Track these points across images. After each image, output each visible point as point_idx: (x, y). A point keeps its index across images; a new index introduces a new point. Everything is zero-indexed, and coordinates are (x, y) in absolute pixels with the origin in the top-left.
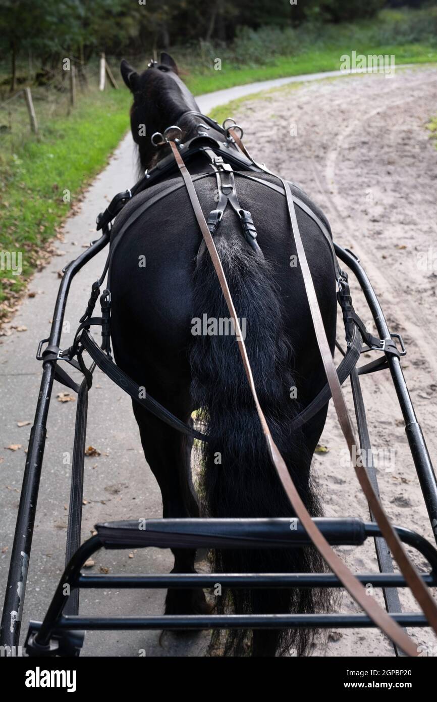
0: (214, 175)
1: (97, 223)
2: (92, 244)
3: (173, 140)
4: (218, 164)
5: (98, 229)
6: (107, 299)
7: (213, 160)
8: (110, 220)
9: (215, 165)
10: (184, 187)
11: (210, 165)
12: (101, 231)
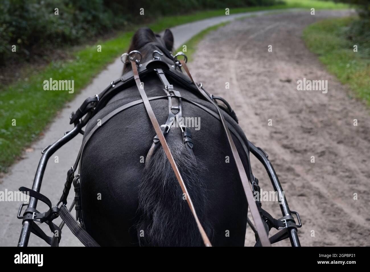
0: (167, 98)
1: (70, 119)
2: (65, 134)
3: (134, 60)
4: (170, 90)
5: (71, 123)
6: (78, 182)
7: (166, 87)
8: (81, 117)
9: (167, 90)
10: (142, 104)
11: (164, 90)
12: (73, 125)
